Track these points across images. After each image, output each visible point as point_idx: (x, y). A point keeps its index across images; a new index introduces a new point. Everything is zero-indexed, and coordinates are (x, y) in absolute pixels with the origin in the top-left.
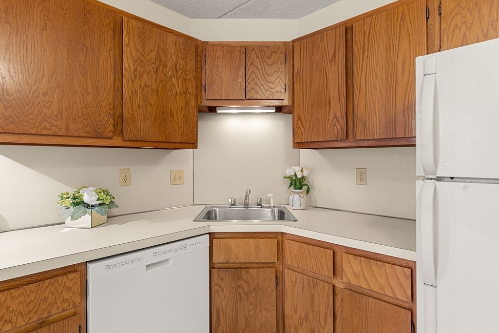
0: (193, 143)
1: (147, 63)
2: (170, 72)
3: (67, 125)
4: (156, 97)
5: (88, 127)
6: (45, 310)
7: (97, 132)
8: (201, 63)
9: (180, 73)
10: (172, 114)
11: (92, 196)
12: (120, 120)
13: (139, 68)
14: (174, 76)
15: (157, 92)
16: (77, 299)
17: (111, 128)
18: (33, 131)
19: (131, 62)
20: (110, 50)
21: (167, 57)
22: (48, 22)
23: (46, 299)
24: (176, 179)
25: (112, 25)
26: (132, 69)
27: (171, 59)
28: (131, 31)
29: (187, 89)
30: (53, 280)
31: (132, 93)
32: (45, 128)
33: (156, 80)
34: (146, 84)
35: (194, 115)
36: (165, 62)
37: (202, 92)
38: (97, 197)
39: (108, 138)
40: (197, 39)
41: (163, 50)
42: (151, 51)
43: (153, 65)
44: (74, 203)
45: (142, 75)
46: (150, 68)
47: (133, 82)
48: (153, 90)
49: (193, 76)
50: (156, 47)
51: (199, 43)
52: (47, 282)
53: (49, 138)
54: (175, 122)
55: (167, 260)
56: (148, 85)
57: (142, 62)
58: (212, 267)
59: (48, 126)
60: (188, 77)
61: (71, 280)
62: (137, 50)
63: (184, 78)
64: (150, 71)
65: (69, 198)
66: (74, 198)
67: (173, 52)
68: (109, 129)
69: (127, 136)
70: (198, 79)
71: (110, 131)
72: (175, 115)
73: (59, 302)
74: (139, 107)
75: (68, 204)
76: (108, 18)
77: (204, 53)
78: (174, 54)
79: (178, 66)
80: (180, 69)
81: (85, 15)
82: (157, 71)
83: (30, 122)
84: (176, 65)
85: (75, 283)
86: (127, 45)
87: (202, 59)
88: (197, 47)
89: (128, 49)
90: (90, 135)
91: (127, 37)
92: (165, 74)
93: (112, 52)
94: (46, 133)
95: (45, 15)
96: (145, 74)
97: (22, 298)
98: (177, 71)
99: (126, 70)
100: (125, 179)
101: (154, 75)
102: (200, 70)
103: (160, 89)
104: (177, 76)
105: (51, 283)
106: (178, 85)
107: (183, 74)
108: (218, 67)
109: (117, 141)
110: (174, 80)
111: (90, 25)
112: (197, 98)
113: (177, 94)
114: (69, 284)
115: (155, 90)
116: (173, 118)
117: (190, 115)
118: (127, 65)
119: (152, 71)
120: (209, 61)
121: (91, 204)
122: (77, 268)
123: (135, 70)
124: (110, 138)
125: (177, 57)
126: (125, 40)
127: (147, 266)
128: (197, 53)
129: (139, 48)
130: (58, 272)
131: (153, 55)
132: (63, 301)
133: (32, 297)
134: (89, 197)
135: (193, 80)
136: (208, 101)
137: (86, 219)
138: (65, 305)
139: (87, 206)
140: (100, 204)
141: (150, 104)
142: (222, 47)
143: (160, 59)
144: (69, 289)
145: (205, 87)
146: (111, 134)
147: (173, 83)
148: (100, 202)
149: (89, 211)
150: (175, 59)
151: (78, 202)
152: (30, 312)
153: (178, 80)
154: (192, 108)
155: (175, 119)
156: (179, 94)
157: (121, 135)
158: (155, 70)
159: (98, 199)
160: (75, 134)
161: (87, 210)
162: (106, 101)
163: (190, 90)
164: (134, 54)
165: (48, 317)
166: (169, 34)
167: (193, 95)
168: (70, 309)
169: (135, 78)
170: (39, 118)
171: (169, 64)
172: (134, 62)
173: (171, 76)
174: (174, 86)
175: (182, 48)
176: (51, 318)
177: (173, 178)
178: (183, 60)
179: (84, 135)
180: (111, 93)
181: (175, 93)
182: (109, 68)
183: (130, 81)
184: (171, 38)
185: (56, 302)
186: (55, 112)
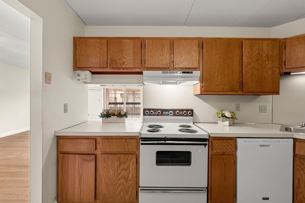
0: (277, 92)
1: (253, 57)
2: (264, 59)
3: (223, 87)
4: (257, 72)
5: (230, 88)
6: (225, 150)
7: (233, 89)
8: (282, 50)
9: (270, 58)
10: (265, 79)
11: (229, 114)
12: (241, 83)
13: (250, 60)
14: (266, 60)
15: (258, 70)
16: (234, 150)
17: (238, 87)
18: (213, 90)
19: (246, 59)
20: (238, 56)
21: (263, 52)
22: (217, 52)
23: (225, 146)
24: (263, 109)
25: (238, 46)
26: (247, 61)
27: (265, 52)
28: (246, 45)
29: (274, 65)
30: (227, 141)
31: (247, 72)
32: (217, 89)
33: (257, 64)
34: (252, 67)
35: (278, 78)
36: (262, 55)
37: (282, 65)
38: (231, 114)
39: (236, 91)
40: (279, 39)
41: (261, 49)
42: (255, 52)
43: (256, 58)
44: (222, 116)
45: (251, 63)
46: (255, 59)
47: (247, 67)
48: (256, 69)
49: (277, 58)
50: (258, 49)
51: (281, 40)
52: (225, 141)
53: (217, 92)
54: (267, 82)
55: (268, 146)
56: (253, 67)
57: (251, 57)
58: (295, 156)
59: (217, 88)
60: (275, 59)
61: (232, 142)
62: (249, 53)
63: (272, 60)
64: (255, 61)
65: (220, 114)
66: (222, 114)
67: (266, 49)
68: (237, 88)
69: (244, 90)
70: (280, 59)
71: (238, 89)
72: (267, 79)
73: (229, 148)
74: (250, 77)
75: (220, 116)
76: (237, 43)
77: (284, 45)
78: (266, 50)
79: (269, 55)
80: (270, 56)
81: (229, 45)
82: (258, 60)
83: (213, 87)
84: (267, 55)
85: (233, 144)
86: (245, 52)
87: (283, 48)
88: (280, 43)
89: (245, 53)
90: (230, 91)
91: (244, 49)
92: (262, 60)
93: (238, 57)
94: (217, 90)
95: (216, 50)
96: (252, 63)
97: (219, 144)
98: (268, 58)
99: (244, 63)
100: (238, 108)
101: (256, 62)
102: (281, 54)
103: (259, 68)
104: (268, 60)
105: (226, 141)
106: (269, 64)
107: (272, 58)
108: (295, 50)
109: (240, 92)
110: (267, 62)
111: (230, 48)
112: (279, 69)
113: (268, 69)
114: (231, 143)
115: (257, 69)
116: (266, 80)
117: (276, 78)
118: (244, 60)
119: (256, 60)
120: (288, 48)
121: (228, 117)
122: (233, 139)
123: (248, 62)
124: (237, 91)
125: (268, 51)
126: (244, 50)
127: (261, 146)
128: (279, 45)
129: (250, 51)
130: (228, 138)
131: (256, 53)
132: (230, 149)
133: (221, 144)
134: (227, 114)
135: (277, 60)
136: (287, 70)
137: (227, 123)
138: (230, 150)
139: (227, 117)
140: (232, 117)
141: (255, 75)
142: (298, 38)
143: (260, 54)
144: (231, 145)
145: (285, 62)
146: (238, 90)
147: (266, 64)
148: (231, 116)
149: (228, 119)
150: (267, 52)
151: (224, 116)
152: (221, 149)
153: (268, 62)
154: (277, 74)
155: (267, 81)
156: (269, 69)
157: (242, 90)
158: (257, 60)
159: (231, 115)
160: (226, 90)
161: (227, 119)
162: (236, 77)
163: (275, 65)
164: (247, 55)
165: (225, 152)
166: (264, 41)
167: (277, 67)
168: (231, 152)
169: (248, 65)
170: (215, 86)
171: (264, 55)
172: (247, 58)
173: (265, 61)
174: (267, 65)
175: (271, 46)
176: (225, 153)
177: (260, 109)
178: (272, 51)
179: (228, 91)
180: (238, 73)
181: (267, 68)
182: (237, 63)
183: (246, 67)
184: (265, 43)
185: (228, 148)
186: (219, 83)
